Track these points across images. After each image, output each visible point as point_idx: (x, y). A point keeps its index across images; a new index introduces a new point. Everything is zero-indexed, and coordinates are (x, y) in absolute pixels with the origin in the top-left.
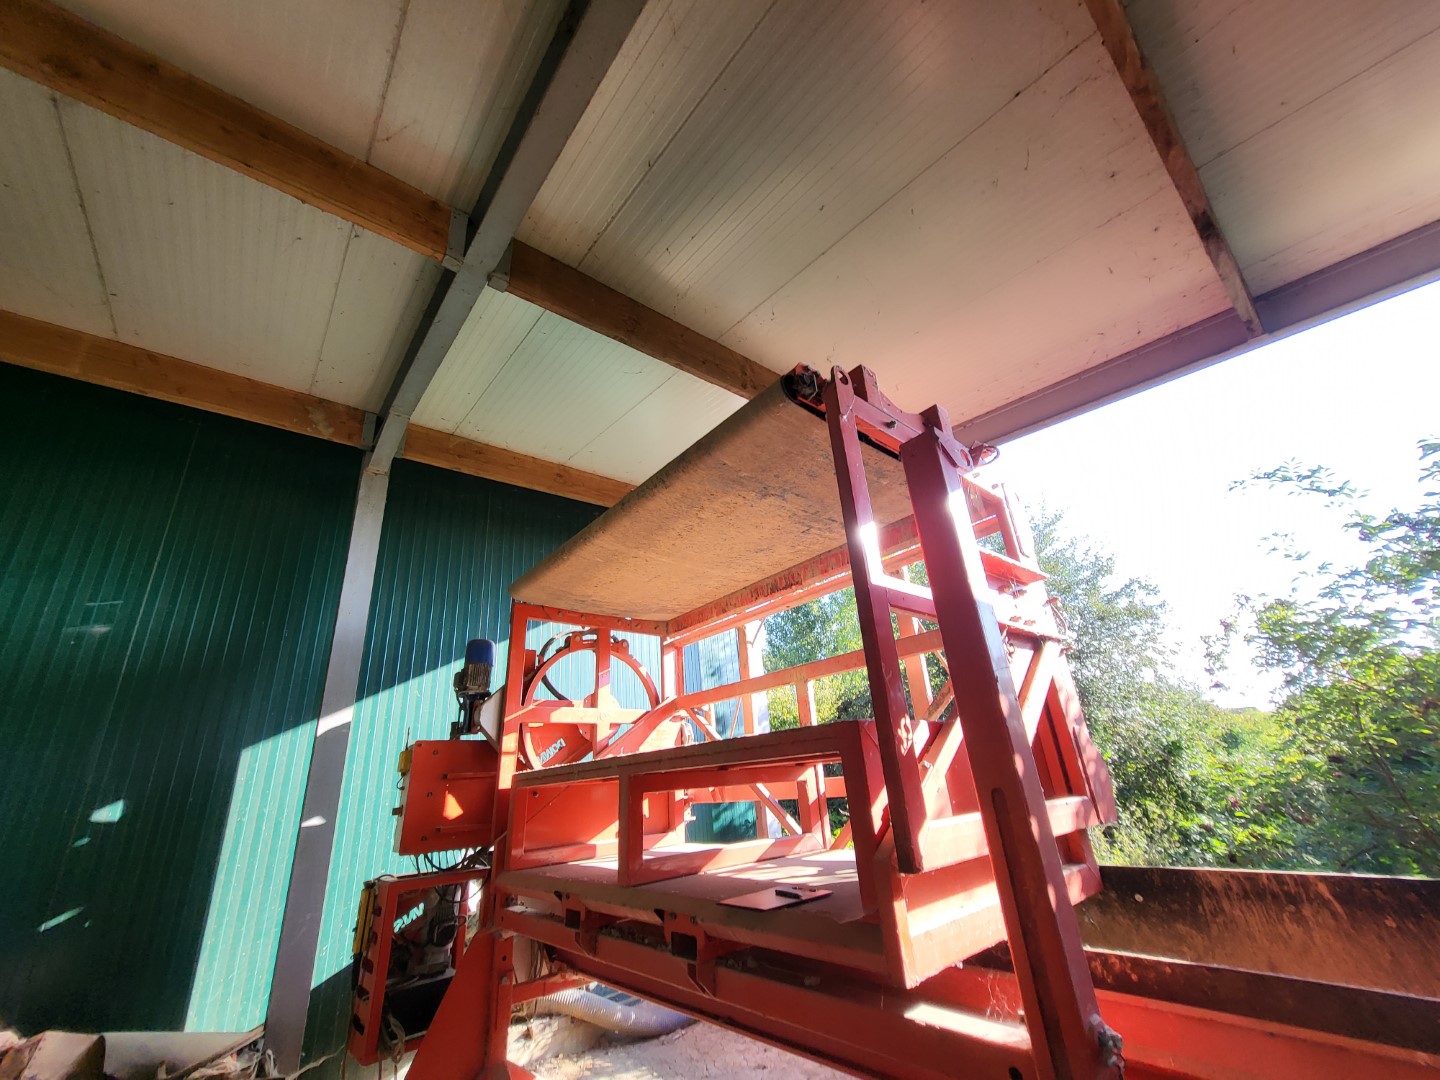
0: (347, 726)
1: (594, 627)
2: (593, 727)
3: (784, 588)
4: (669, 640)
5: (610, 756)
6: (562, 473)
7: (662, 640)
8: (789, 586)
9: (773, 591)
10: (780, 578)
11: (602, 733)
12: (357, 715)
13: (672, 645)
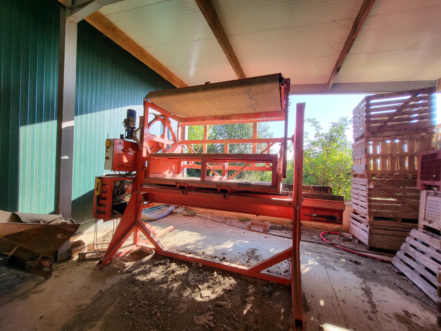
0: (73, 127)
1: (163, 114)
2: (163, 144)
3: (225, 119)
4: (180, 123)
5: (168, 153)
6: (142, 51)
7: (178, 123)
8: (227, 119)
9: (222, 119)
10: (225, 116)
11: (165, 146)
12: (76, 123)
13: (181, 125)
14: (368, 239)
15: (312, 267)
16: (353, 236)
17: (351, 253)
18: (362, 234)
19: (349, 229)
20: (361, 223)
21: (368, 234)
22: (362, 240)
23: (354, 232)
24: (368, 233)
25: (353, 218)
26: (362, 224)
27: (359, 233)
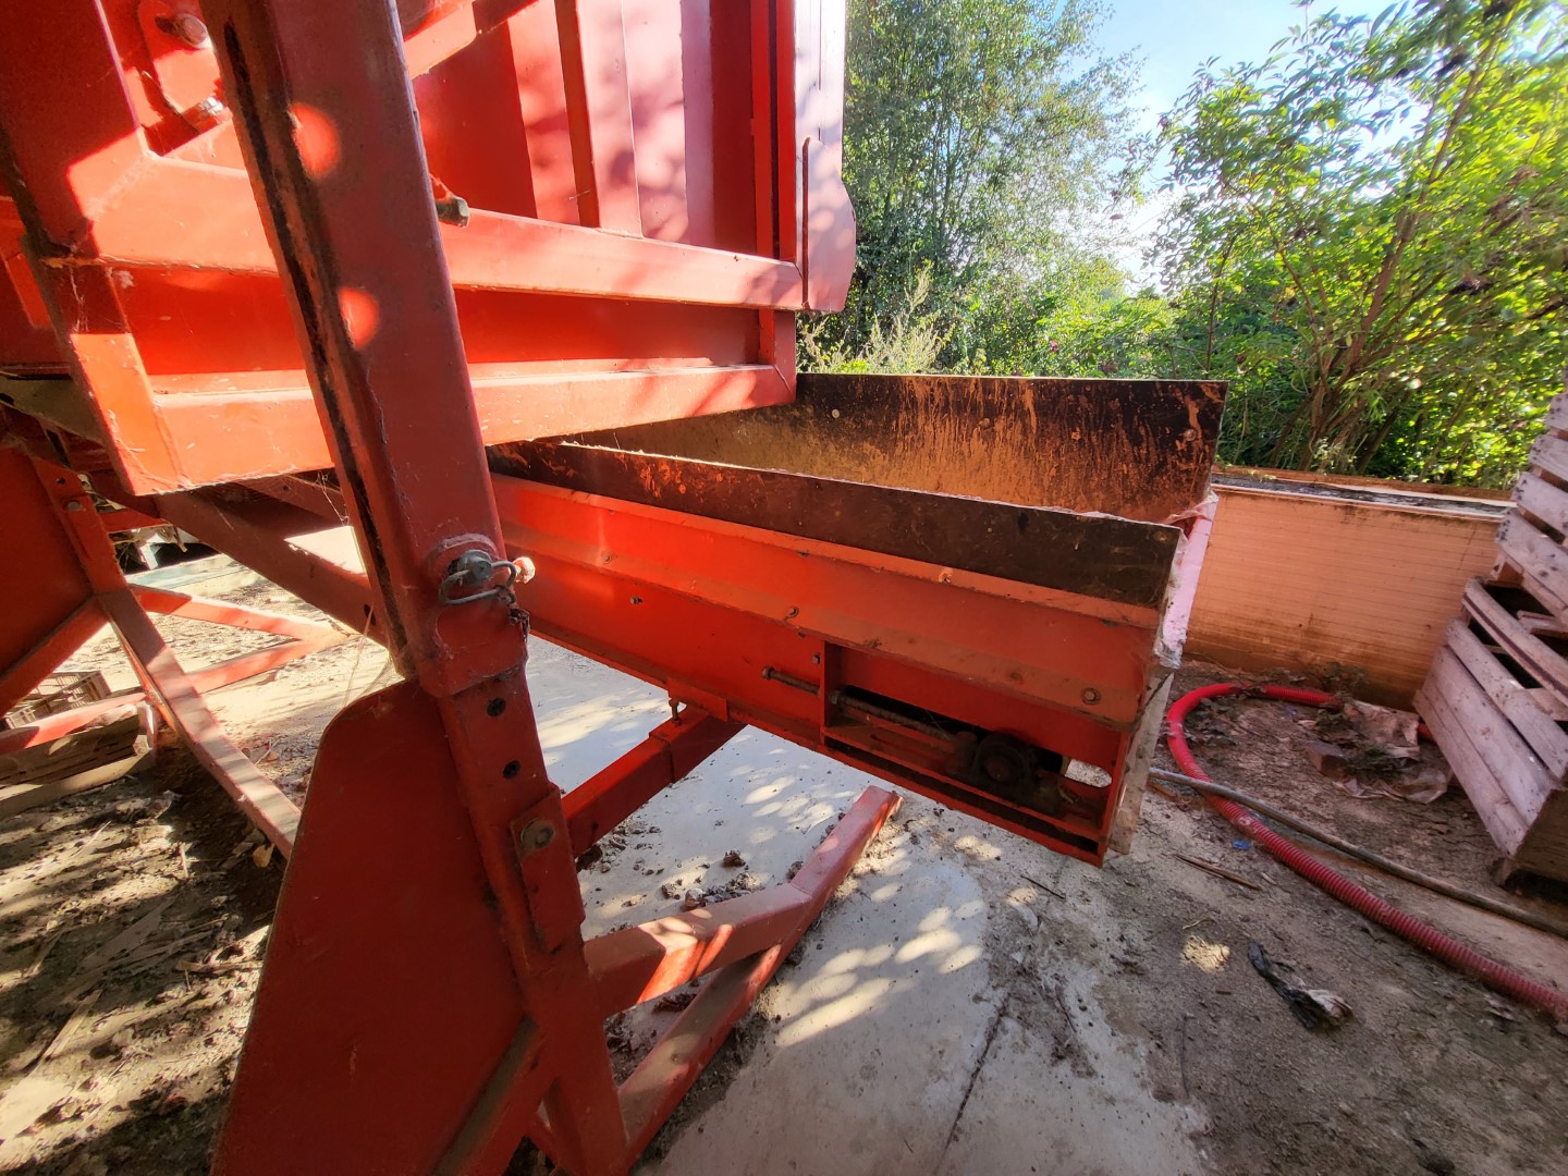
14: (1532, 817)
15: (904, 985)
16: (1425, 739)
17: (1317, 893)
18: (1498, 760)
19: (1419, 684)
20: (1528, 682)
21: (1551, 786)
22: (1482, 794)
23: (1448, 719)
24: (1552, 777)
25: (1475, 628)
26: (1533, 691)
27: (1480, 740)
